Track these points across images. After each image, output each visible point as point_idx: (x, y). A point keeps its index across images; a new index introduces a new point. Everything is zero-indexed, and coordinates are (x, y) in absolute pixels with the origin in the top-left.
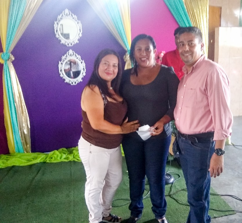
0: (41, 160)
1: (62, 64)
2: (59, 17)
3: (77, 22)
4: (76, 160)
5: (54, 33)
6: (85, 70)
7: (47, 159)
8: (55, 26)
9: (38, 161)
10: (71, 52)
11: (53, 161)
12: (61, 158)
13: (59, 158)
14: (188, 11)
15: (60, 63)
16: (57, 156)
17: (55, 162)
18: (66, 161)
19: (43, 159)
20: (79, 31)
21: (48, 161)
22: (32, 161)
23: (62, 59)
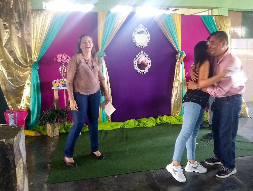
0: (121, 126)
1: (136, 60)
2: (136, 29)
3: (147, 33)
4: (146, 126)
5: (132, 39)
6: (151, 64)
7: (125, 126)
8: (133, 34)
9: (119, 127)
10: (142, 52)
11: (129, 127)
12: (134, 125)
13: (133, 125)
14: (217, 26)
15: (135, 59)
16: (132, 124)
17: (131, 127)
18: (138, 127)
19: (122, 125)
20: (148, 38)
21: (125, 127)
22: (114, 127)
23: (136, 57)
